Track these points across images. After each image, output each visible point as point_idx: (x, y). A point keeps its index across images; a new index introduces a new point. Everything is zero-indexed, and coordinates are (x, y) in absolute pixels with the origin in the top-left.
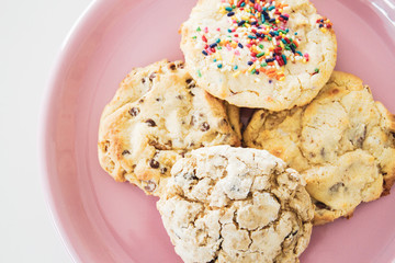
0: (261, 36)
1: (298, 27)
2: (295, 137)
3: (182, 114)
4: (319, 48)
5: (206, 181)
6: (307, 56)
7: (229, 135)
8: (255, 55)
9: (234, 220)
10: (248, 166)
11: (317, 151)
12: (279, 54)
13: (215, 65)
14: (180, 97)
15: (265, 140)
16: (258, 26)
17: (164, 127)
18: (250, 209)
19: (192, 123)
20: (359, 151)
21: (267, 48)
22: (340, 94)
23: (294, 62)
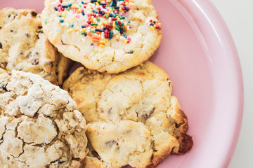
0: (102, 14)
1: (134, 20)
2: (97, 94)
3: (24, 48)
4: (142, 39)
5: (12, 94)
6: (130, 39)
7: (50, 75)
8: (89, 23)
9: (16, 129)
10: (44, 93)
11: (106, 108)
12: (109, 30)
13: (58, 19)
14: (28, 35)
15: (76, 90)
16: (104, 7)
17: (7, 52)
18: (31, 125)
19: (28, 57)
20: (140, 124)
21: (102, 23)
22: (144, 77)
23: (118, 40)
